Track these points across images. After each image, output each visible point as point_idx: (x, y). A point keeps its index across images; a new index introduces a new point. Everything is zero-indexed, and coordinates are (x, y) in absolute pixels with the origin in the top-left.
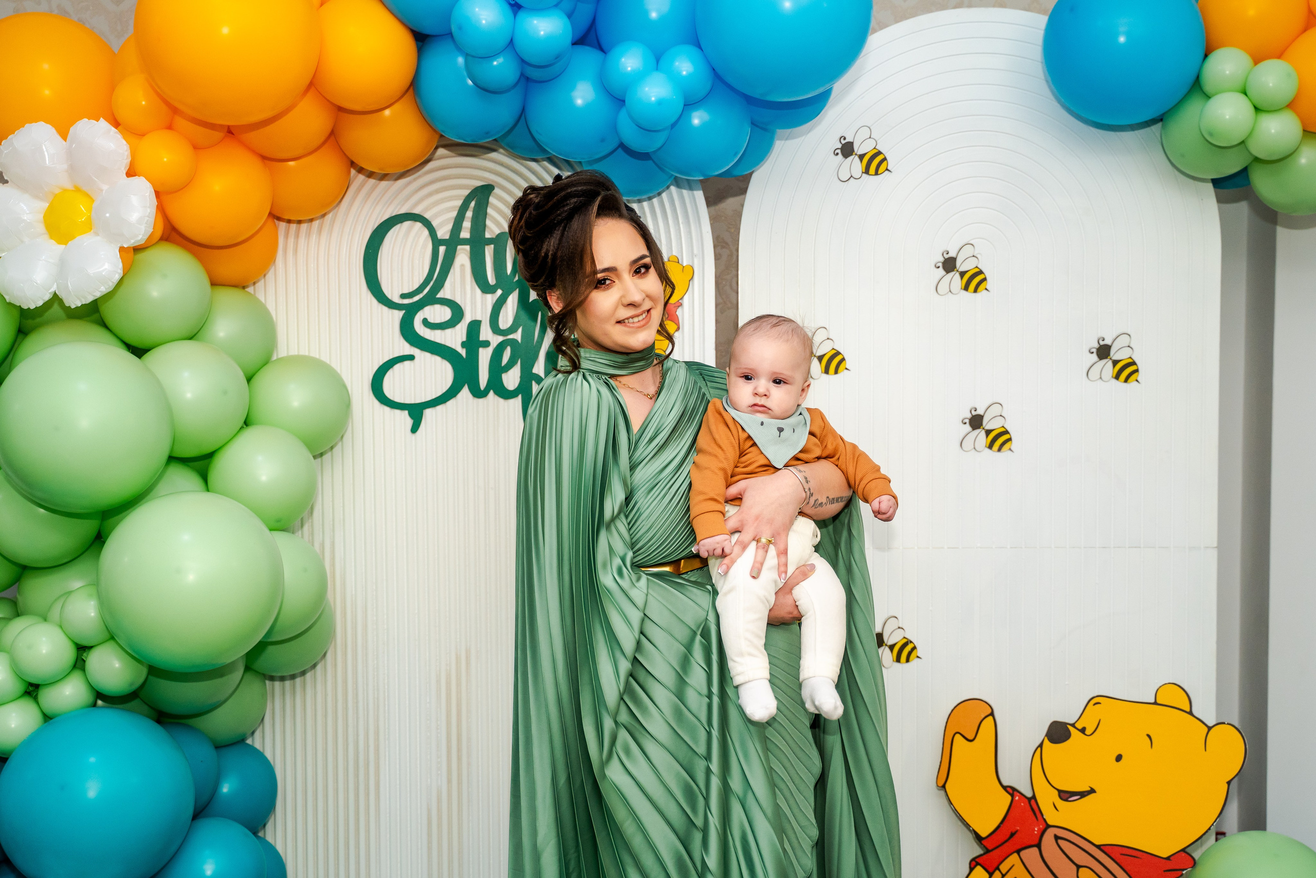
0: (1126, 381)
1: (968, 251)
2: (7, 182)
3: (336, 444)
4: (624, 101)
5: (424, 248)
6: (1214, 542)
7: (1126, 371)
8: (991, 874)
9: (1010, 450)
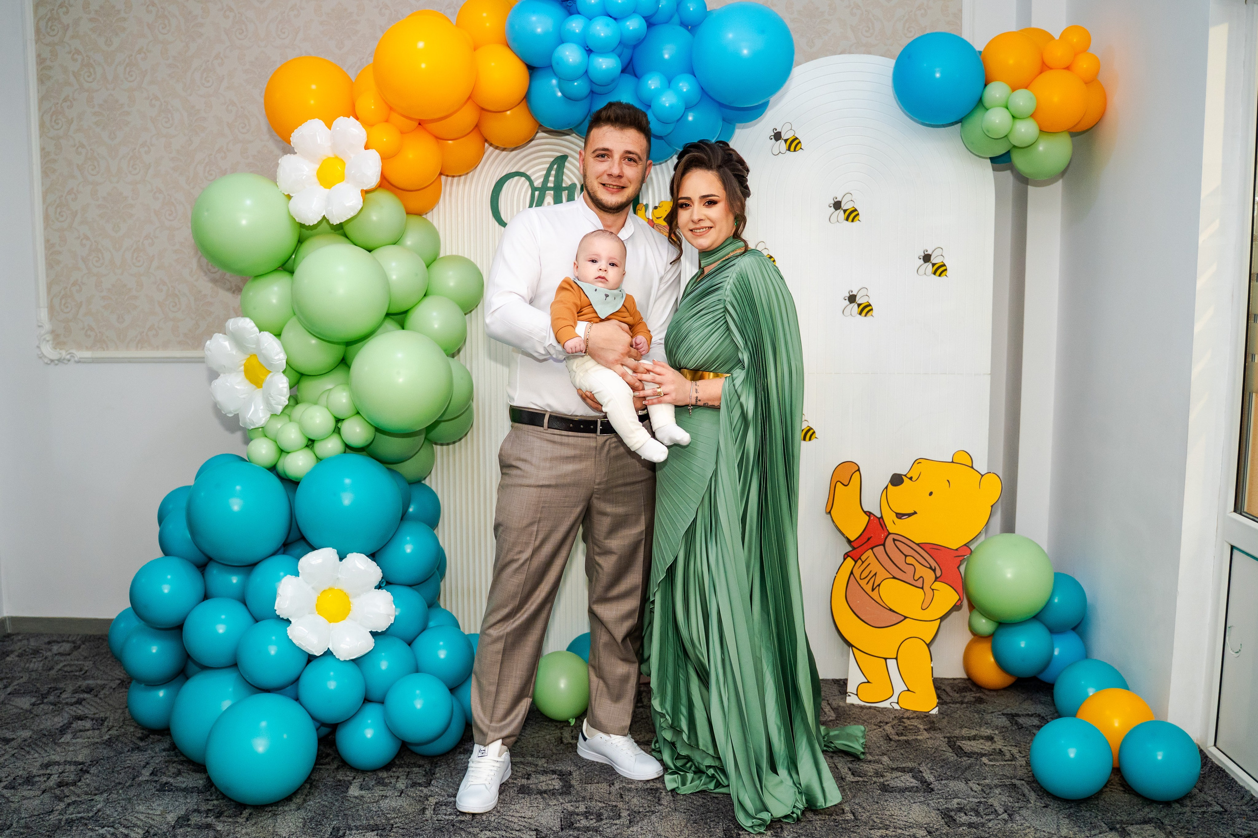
0: (940, 275)
1: (848, 198)
2: (296, 153)
3: (473, 310)
4: (650, 106)
5: (526, 192)
6: (988, 371)
7: (940, 270)
8: (856, 562)
9: (872, 315)
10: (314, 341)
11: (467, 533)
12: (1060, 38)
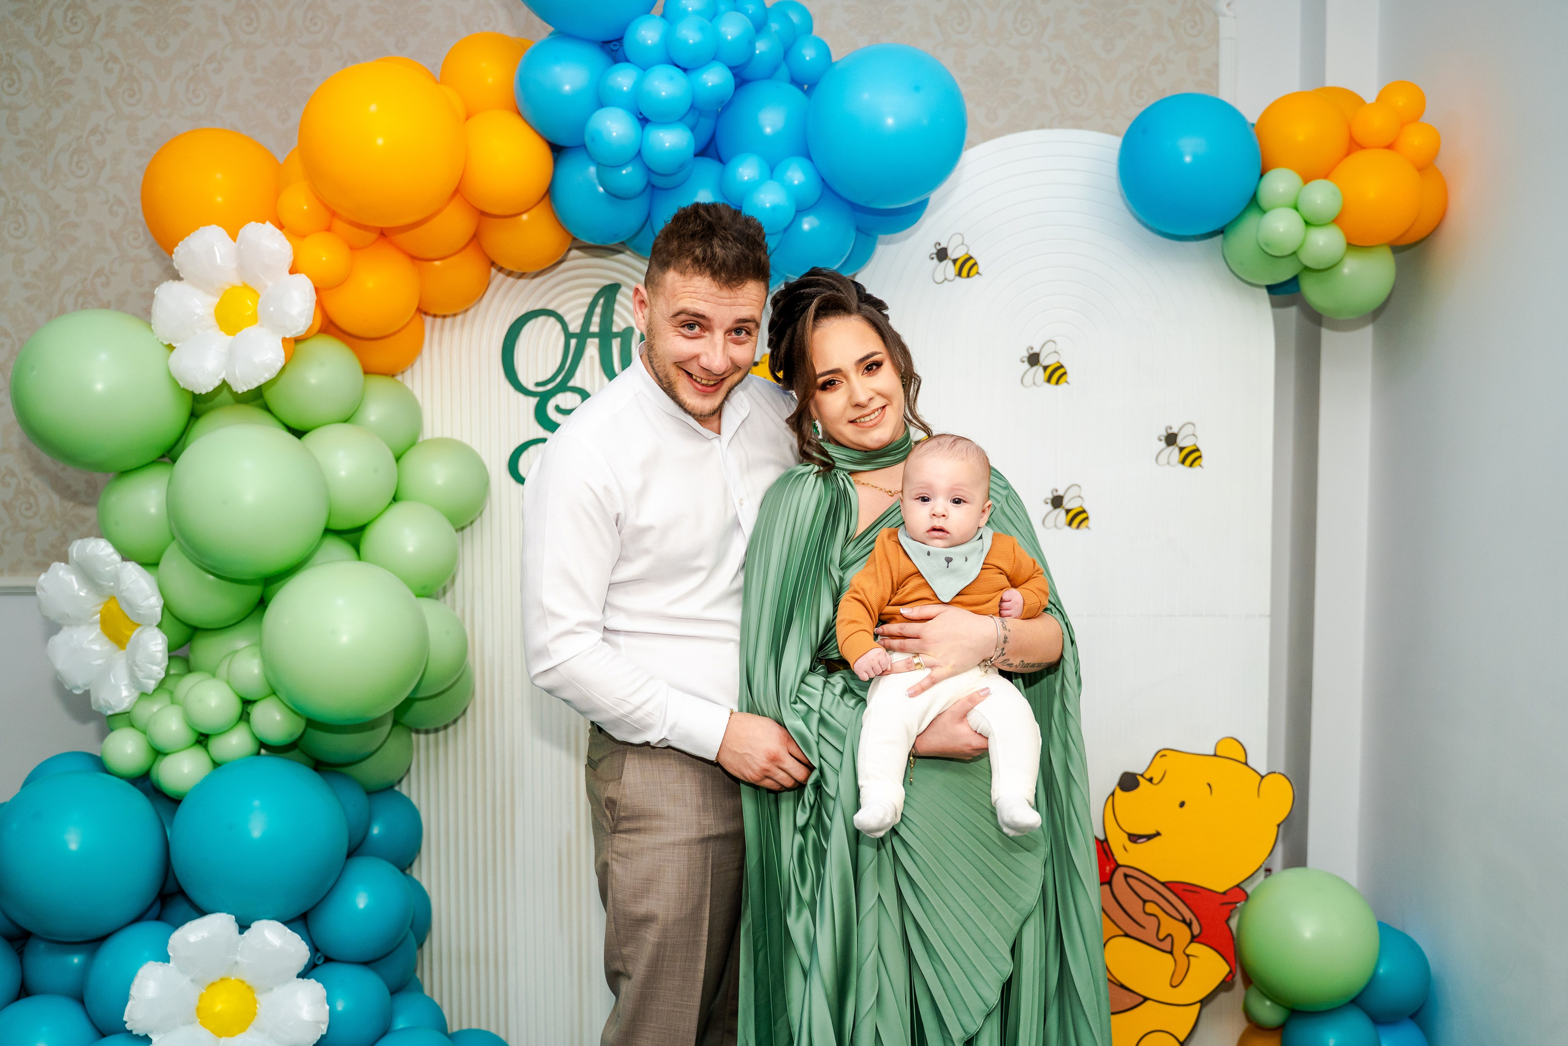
0: (1191, 465)
2: (182, 280)
3: (476, 520)
5: (557, 340)
6: (1267, 610)
7: (1191, 457)
9: (1087, 527)
11: (467, 865)
12: (1378, 99)
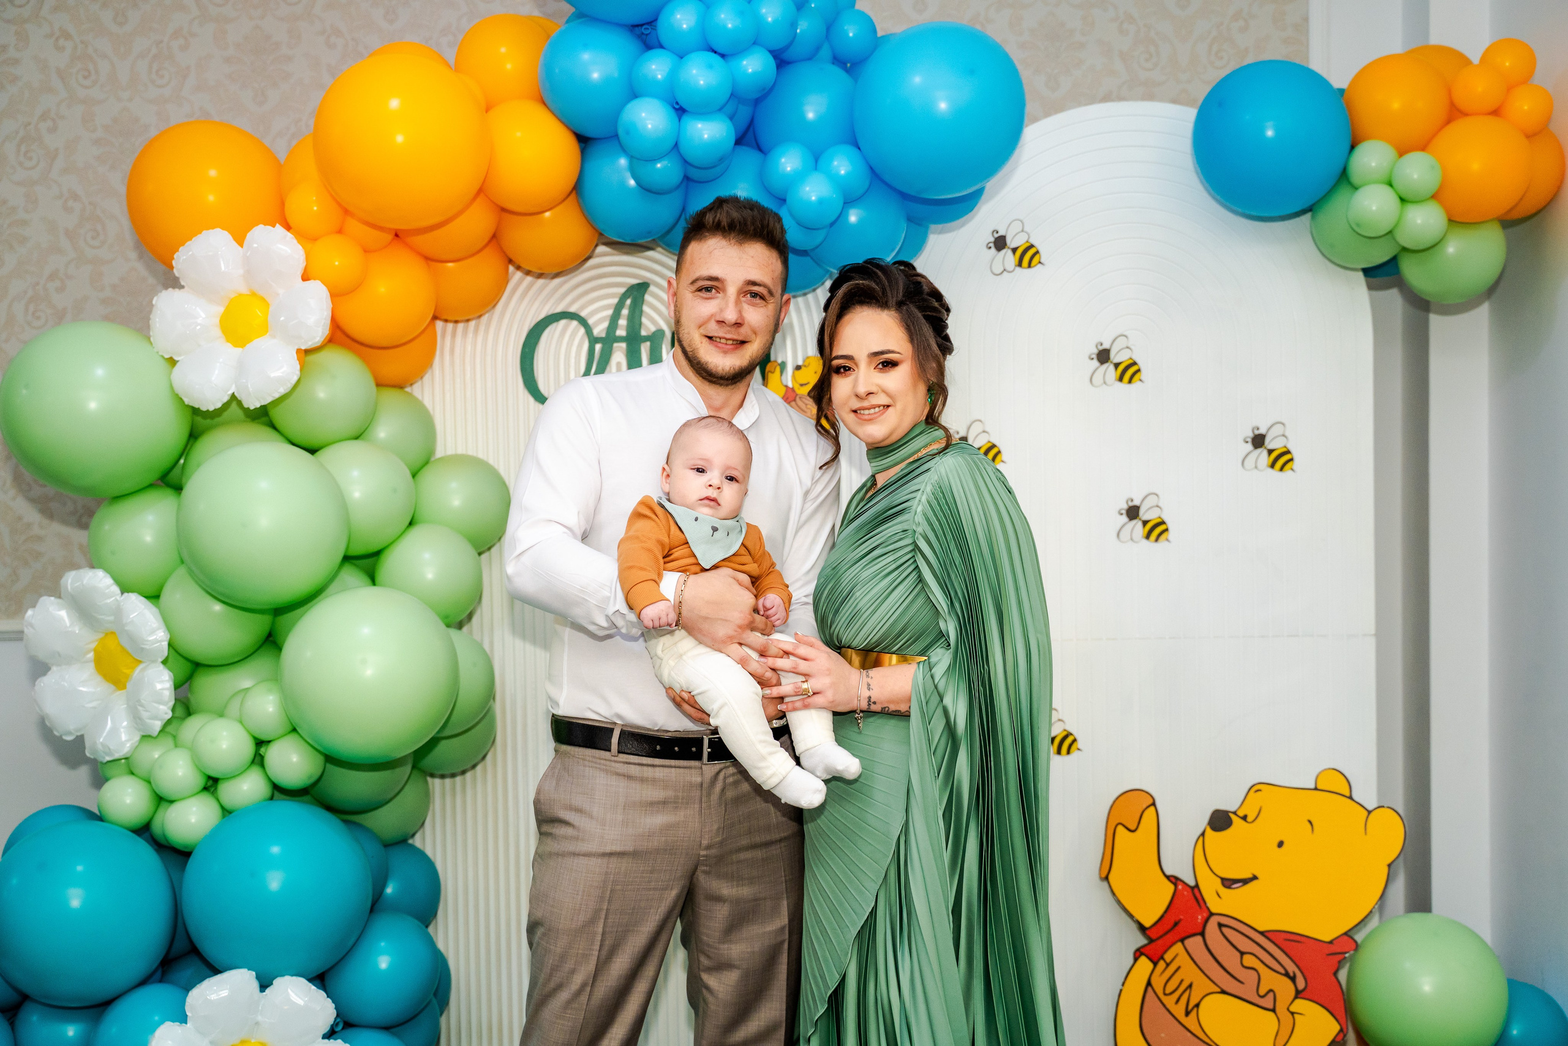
0: (1282, 470)
1: (1121, 343)
2: (182, 287)
4: (784, 201)
5: (580, 345)
6: (1372, 629)
7: (1281, 460)
8: (1155, 964)
9: (1167, 540)
10: (218, 607)
11: (487, 927)
12: (1483, 59)
